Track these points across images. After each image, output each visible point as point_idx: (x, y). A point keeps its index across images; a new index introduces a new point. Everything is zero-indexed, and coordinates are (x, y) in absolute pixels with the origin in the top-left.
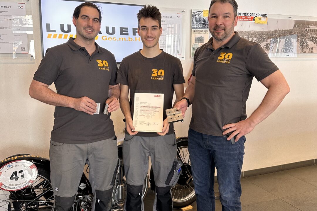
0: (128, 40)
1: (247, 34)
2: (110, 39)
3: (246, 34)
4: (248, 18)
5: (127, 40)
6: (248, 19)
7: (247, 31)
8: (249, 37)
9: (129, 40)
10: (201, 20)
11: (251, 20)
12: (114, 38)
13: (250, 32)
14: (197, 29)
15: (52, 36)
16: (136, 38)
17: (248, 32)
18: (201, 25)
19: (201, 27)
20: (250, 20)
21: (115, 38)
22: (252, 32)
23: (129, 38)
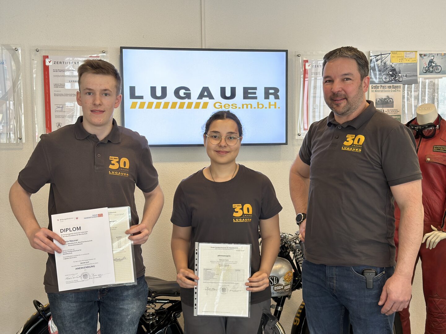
2: (226, 107)
5: (255, 108)
9: (258, 107)
10: (387, 69)
14: (380, 85)
15: (138, 105)
16: (270, 103)
18: (387, 77)
19: (388, 80)
21: (236, 105)
23: (258, 103)
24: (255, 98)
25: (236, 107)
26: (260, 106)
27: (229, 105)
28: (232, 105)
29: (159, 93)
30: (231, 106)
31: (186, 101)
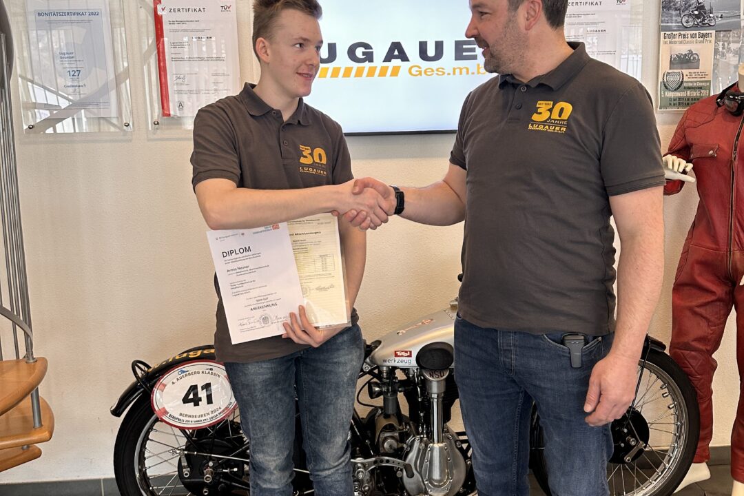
0: (476, 71)
2: (428, 73)
5: (473, 73)
9: (479, 73)
10: (690, 6)
12: (440, 70)
14: (678, 32)
18: (690, 20)
21: (443, 69)
23: (479, 66)
24: (475, 58)
27: (433, 71)
28: (437, 70)
30: (436, 72)
31: (367, 65)
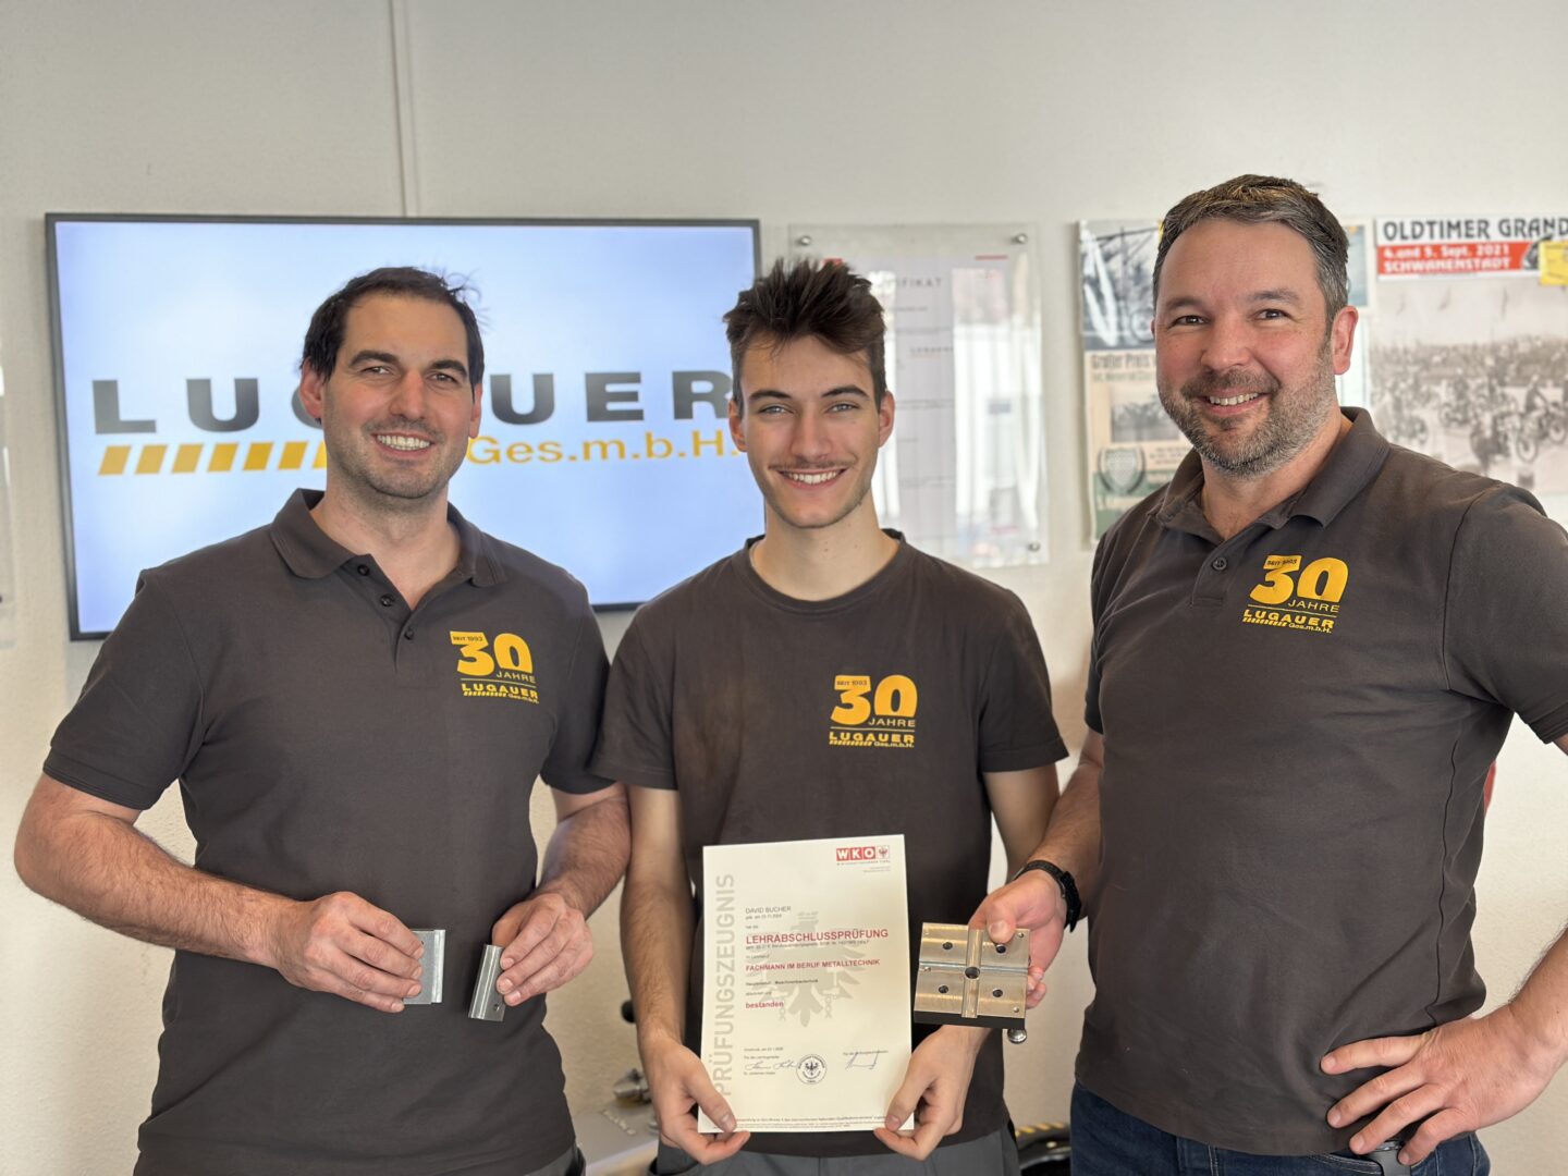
0: (643, 451)
1: (1490, 362)
2: (516, 457)
3: (1482, 364)
4: (1484, 256)
5: (636, 456)
6: (1486, 263)
7: (1483, 339)
8: (1503, 384)
9: (650, 453)
11: (1515, 265)
12: (548, 447)
13: (1513, 346)
14: (1123, 353)
16: (696, 433)
17: (1494, 349)
20: (1502, 268)
21: (557, 445)
22: (1523, 348)
23: (649, 436)
24: (637, 415)
25: (559, 456)
26: (659, 448)
27: (529, 450)
28: (542, 448)
29: (225, 408)
30: (537, 453)
